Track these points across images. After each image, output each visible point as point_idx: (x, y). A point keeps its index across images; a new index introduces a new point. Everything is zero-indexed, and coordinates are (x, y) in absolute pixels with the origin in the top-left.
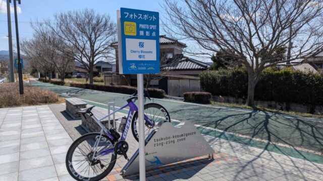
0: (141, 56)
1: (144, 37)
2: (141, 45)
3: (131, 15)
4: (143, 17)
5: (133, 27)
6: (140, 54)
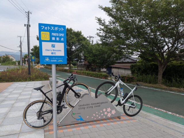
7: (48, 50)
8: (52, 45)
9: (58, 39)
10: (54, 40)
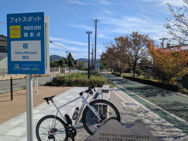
0: (25, 56)
1: (29, 38)
2: (25, 46)
3: (16, 20)
4: (27, 19)
5: (18, 30)
6: (24, 55)
7: (19, 53)
8: (24, 44)
9: (32, 35)
10: (27, 36)
